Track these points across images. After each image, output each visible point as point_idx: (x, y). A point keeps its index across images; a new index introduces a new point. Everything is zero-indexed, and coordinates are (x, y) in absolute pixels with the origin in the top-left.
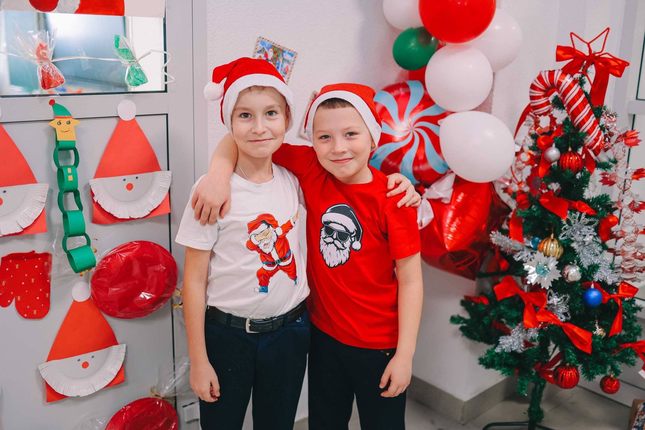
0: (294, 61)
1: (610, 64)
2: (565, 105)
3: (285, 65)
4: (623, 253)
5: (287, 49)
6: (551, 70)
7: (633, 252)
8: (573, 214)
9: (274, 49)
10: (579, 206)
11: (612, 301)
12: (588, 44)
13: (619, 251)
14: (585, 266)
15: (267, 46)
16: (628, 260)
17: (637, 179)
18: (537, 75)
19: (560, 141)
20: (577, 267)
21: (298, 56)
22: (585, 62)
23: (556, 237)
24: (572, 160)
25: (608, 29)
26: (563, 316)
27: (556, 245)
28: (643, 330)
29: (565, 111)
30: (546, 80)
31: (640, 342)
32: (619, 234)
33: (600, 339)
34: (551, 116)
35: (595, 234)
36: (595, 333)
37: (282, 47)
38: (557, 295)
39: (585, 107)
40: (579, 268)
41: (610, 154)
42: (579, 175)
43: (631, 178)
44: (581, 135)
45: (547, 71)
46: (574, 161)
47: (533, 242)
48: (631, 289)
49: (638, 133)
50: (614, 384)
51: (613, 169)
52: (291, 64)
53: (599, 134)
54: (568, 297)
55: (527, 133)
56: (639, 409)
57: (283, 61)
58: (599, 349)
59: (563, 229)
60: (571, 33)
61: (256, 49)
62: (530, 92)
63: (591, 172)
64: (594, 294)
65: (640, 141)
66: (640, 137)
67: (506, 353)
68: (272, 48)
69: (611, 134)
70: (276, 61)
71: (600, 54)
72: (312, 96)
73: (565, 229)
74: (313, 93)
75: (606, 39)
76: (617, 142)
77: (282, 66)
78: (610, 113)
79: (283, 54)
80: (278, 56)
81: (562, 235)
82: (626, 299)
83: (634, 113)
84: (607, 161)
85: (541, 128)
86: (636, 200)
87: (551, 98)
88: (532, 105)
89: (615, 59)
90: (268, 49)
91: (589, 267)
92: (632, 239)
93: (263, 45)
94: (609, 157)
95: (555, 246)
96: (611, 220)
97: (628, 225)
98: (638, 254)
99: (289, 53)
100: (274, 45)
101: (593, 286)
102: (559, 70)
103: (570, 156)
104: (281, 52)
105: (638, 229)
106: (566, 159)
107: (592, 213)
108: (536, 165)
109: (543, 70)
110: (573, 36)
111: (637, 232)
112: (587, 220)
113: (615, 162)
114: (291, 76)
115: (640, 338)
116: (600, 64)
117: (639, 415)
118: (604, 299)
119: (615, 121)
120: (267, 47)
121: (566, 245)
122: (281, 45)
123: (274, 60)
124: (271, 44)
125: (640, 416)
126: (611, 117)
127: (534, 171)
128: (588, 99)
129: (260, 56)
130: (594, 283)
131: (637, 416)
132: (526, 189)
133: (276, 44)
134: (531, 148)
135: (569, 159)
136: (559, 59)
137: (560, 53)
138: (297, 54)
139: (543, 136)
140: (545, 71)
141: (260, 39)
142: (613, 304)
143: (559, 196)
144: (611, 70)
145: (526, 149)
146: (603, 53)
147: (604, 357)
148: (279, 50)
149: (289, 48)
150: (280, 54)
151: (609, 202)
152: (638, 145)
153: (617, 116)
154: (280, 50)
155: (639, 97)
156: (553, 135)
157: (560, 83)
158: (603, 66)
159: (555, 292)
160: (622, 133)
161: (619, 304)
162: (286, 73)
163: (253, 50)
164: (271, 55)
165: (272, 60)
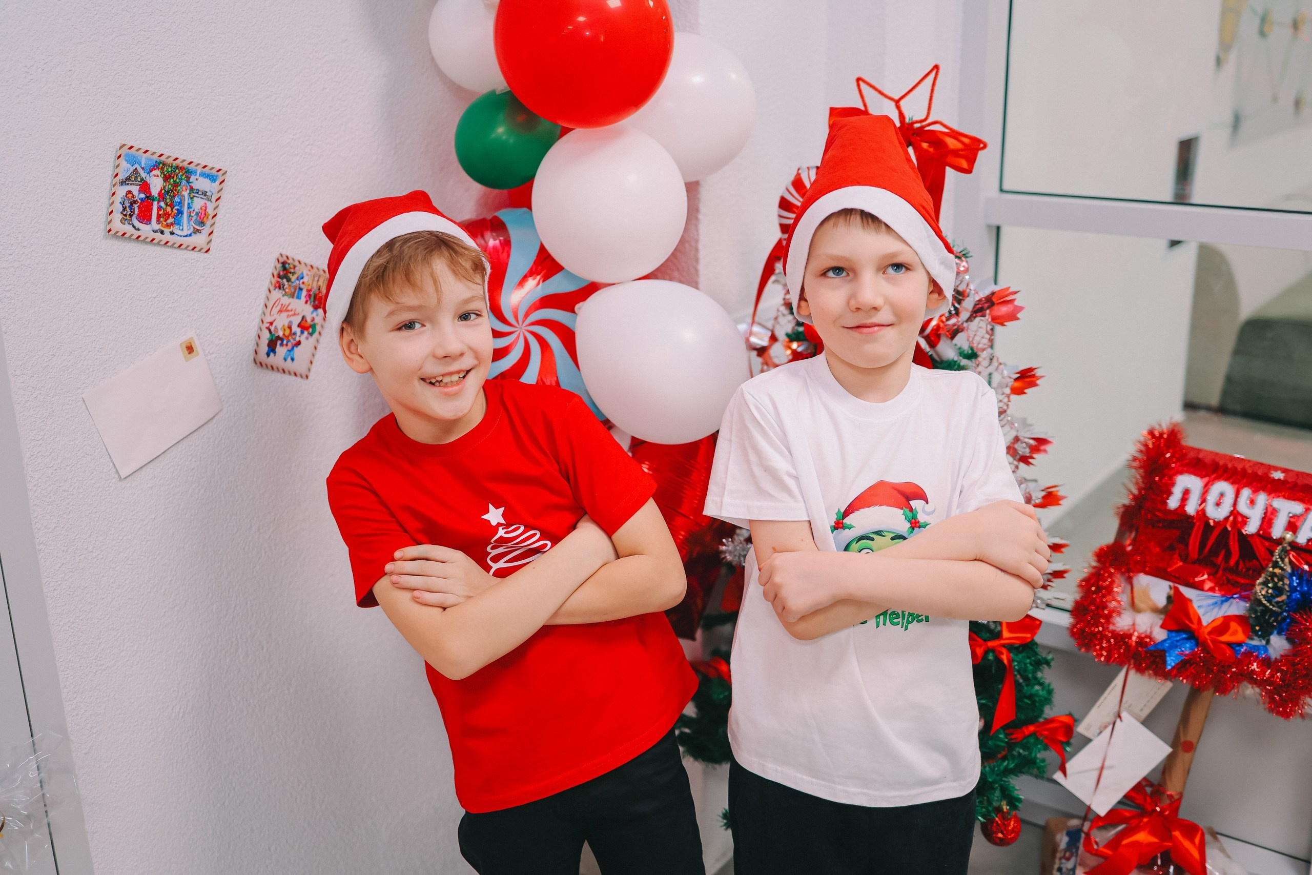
0: (220, 191)
1: (945, 145)
3: (198, 203)
5: (198, 164)
9: (162, 169)
11: (991, 657)
12: (897, 102)
15: (143, 164)
17: (1021, 391)
18: (792, 178)
21: (227, 177)
25: (936, 67)
28: (1055, 691)
31: (1051, 721)
37: (184, 161)
41: (961, 340)
43: (1008, 391)
45: (812, 168)
48: (1028, 623)
49: (1015, 293)
50: (1009, 825)
52: (214, 199)
55: (782, 302)
56: (1059, 846)
57: (190, 194)
60: (859, 80)
61: (116, 175)
62: (780, 216)
65: (1020, 309)
66: (1019, 301)
68: (158, 168)
70: (174, 196)
71: (924, 124)
72: (276, 267)
74: (278, 260)
75: (932, 90)
76: (973, 316)
77: (189, 207)
79: (188, 179)
80: (176, 185)
82: (1018, 646)
83: (996, 222)
84: (956, 359)
86: (1022, 435)
89: (955, 134)
90: (149, 172)
93: (132, 165)
94: (959, 345)
99: (202, 175)
100: (163, 158)
104: (183, 175)
105: (1030, 495)
109: (805, 166)
110: (862, 84)
113: (972, 355)
114: (216, 228)
115: (1051, 709)
116: (925, 145)
117: (1060, 859)
119: (966, 270)
120: (143, 168)
122: (181, 158)
123: (168, 198)
124: (155, 157)
125: (1063, 861)
129: (129, 192)
131: (1057, 861)
133: (169, 157)
134: (791, 336)
138: (225, 173)
140: (808, 168)
141: (124, 151)
142: (994, 664)
144: (950, 159)
145: (781, 335)
146: (929, 121)
148: (177, 171)
149: (203, 162)
150: (182, 179)
152: (1018, 319)
153: (967, 256)
154: (182, 168)
155: (1006, 187)
158: (931, 150)
160: (984, 293)
161: (1006, 661)
162: (202, 223)
163: (108, 179)
164: (156, 184)
165: (161, 196)
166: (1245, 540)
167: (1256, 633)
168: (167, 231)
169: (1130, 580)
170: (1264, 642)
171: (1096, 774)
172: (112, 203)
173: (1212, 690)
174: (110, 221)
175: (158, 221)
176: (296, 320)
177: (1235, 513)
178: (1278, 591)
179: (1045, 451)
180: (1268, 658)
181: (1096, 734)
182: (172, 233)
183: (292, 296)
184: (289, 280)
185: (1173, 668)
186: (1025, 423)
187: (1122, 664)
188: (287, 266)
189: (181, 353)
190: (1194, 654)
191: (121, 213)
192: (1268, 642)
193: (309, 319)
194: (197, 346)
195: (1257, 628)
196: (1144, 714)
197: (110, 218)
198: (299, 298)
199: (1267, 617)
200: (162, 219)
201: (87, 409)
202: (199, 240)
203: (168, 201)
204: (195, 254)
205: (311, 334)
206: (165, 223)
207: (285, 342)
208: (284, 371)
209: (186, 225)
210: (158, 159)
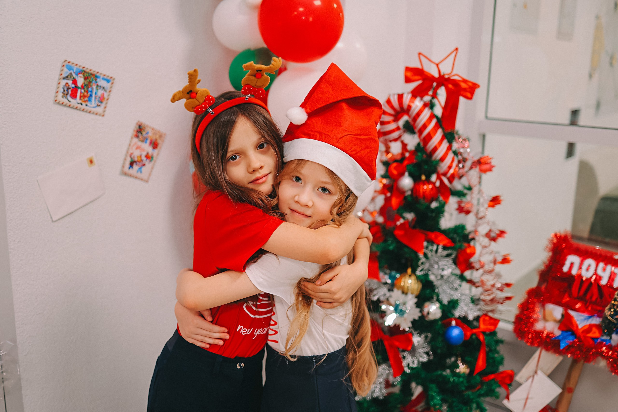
0: (111, 87)
1: (460, 86)
2: (416, 130)
3: (100, 92)
4: (483, 283)
5: (101, 74)
6: (400, 93)
7: (492, 283)
8: (430, 247)
10: (436, 237)
11: (474, 337)
12: (437, 65)
13: (478, 282)
14: (445, 302)
15: (75, 71)
16: (487, 290)
17: (493, 206)
18: (386, 99)
19: (413, 170)
20: (438, 303)
21: (115, 81)
22: (435, 84)
23: (414, 271)
24: (426, 189)
25: (457, 49)
26: (425, 356)
27: (415, 280)
28: (505, 359)
29: (416, 136)
30: (395, 103)
31: (502, 373)
32: (477, 266)
33: (463, 377)
34: (402, 142)
35: (454, 266)
36: (458, 370)
37: (94, 71)
38: (418, 333)
39: (436, 132)
40: (440, 304)
41: (464, 181)
42: (434, 205)
43: (486, 206)
44: (434, 163)
46: (428, 190)
47: (391, 277)
48: (492, 321)
49: (491, 159)
51: (468, 198)
52: (108, 91)
53: (453, 161)
54: (429, 335)
57: (96, 88)
58: (463, 388)
59: (420, 263)
60: (420, 54)
61: (61, 75)
63: (446, 202)
64: (456, 332)
65: (493, 167)
66: (493, 163)
67: (367, 402)
68: (82, 73)
69: (464, 160)
70: (88, 88)
71: (450, 75)
72: (136, 127)
73: (422, 263)
74: (137, 124)
75: (455, 59)
76: (471, 168)
77: (96, 94)
78: (464, 138)
79: (96, 80)
80: (90, 82)
81: (420, 269)
82: (488, 332)
83: (484, 133)
84: (462, 189)
85: (393, 155)
86: (493, 228)
87: (401, 123)
88: (382, 130)
89: (465, 81)
90: (77, 75)
91: (449, 302)
92: (491, 269)
93: (70, 70)
95: (414, 282)
96: (468, 251)
97: (487, 253)
98: (498, 285)
99: (104, 79)
100: (84, 69)
101: (454, 323)
102: (408, 93)
103: (424, 184)
104: (94, 78)
105: (496, 258)
106: (420, 188)
107: (449, 245)
108: (389, 195)
111: (495, 262)
112: (445, 253)
113: (470, 188)
114: (108, 105)
115: (503, 367)
116: (450, 86)
118: (465, 335)
119: (468, 147)
121: (424, 281)
122: (94, 69)
123: (86, 88)
124: (81, 68)
126: (464, 142)
127: (387, 200)
128: (440, 123)
130: (456, 319)
132: (380, 220)
133: (87, 69)
134: (383, 177)
135: (423, 188)
136: (408, 80)
137: (409, 74)
138: (114, 79)
139: (395, 165)
141: (66, 63)
142: (476, 341)
143: (414, 227)
144: (462, 92)
146: (452, 74)
147: (468, 396)
148: (91, 76)
149: (104, 73)
150: (92, 80)
151: (466, 232)
152: (492, 171)
153: (470, 140)
154: (93, 75)
155: (489, 115)
156: (406, 163)
157: (409, 107)
158: (453, 88)
159: (415, 330)
160: (476, 158)
161: (482, 340)
162: (101, 102)
163: (57, 76)
164: (80, 81)
165: (83, 87)
166: (600, 287)
167: (605, 333)
168: (84, 104)
169: (543, 306)
170: (608, 338)
171: (524, 401)
172: (58, 88)
173: (582, 361)
174: (56, 96)
175: (80, 99)
176: (144, 154)
177: (595, 274)
178: (616, 313)
179: (504, 237)
180: (611, 345)
181: (525, 380)
182: (86, 105)
183: (143, 141)
184: (141, 134)
185: (564, 349)
186: (494, 223)
187: (538, 346)
188: (141, 127)
189: (87, 163)
190: (573, 342)
191: (63, 93)
192: (611, 338)
193: (150, 154)
194: (95, 160)
195: (606, 331)
196: (549, 372)
197: (57, 94)
198: (146, 142)
199: (611, 325)
200: (82, 98)
201: (39, 185)
202: (100, 110)
203: (86, 89)
204: (97, 117)
205: (151, 161)
206: (83, 100)
207: (138, 163)
208: (136, 178)
209: (94, 102)
210: (83, 69)
